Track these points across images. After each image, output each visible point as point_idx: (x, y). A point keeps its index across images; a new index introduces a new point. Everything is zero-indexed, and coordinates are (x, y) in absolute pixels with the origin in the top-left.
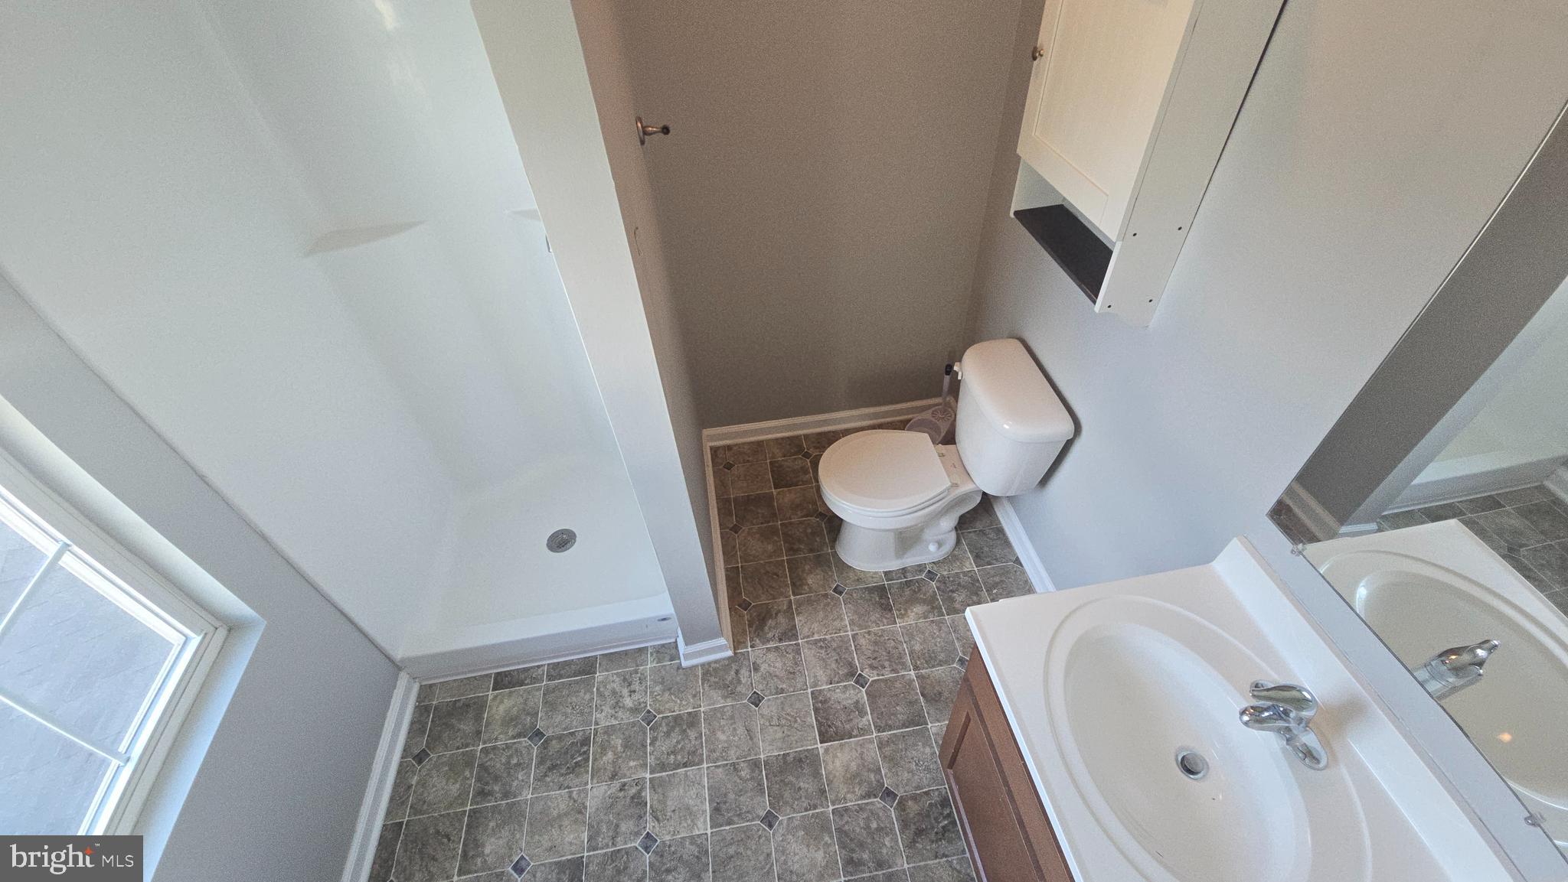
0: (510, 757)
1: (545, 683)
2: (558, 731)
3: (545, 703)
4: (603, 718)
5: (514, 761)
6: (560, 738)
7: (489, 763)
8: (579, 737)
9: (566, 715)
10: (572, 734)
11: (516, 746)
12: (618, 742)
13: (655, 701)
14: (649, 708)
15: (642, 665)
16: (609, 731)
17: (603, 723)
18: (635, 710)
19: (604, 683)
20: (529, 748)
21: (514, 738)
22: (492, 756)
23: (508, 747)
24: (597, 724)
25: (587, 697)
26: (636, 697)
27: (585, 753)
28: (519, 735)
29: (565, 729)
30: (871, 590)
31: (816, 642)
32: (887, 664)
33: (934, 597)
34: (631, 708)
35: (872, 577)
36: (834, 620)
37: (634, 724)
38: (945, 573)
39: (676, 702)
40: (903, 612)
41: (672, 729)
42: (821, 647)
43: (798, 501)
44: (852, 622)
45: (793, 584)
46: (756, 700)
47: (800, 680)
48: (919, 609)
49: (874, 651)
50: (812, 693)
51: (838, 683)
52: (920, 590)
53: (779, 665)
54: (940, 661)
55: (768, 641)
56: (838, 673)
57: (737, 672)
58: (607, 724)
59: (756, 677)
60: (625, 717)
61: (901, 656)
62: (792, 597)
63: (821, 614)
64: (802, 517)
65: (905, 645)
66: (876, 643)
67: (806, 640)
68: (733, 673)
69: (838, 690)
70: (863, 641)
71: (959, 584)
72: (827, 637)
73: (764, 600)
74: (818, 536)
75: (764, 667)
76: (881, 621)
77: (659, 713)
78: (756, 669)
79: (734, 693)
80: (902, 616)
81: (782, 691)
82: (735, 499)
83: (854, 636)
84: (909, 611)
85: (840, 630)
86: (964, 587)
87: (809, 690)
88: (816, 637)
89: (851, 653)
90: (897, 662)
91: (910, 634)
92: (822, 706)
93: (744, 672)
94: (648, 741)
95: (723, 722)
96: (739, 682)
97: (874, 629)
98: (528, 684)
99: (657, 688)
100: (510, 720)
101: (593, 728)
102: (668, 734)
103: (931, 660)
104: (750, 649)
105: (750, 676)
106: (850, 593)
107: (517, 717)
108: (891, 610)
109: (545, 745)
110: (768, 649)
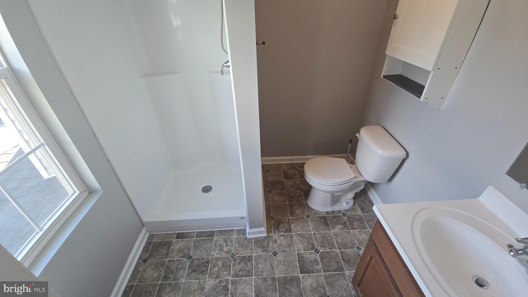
0: (179, 264)
1: (195, 238)
2: (198, 257)
3: (194, 246)
4: (215, 254)
5: (180, 266)
6: (198, 260)
7: (170, 266)
8: (205, 260)
9: (201, 251)
10: (203, 259)
11: (181, 261)
12: (220, 264)
13: (236, 249)
14: (233, 252)
15: (232, 236)
16: (217, 259)
17: (215, 256)
18: (227, 252)
19: (217, 241)
20: (186, 262)
21: (180, 257)
22: (171, 263)
23: (178, 261)
24: (212, 256)
25: (210, 245)
26: (228, 247)
27: (207, 266)
28: (183, 257)
29: (200, 256)
30: (321, 218)
31: (299, 234)
32: (327, 246)
33: (345, 222)
34: (226, 251)
35: (321, 213)
36: (306, 227)
37: (227, 258)
38: (349, 214)
39: (244, 251)
40: (333, 227)
41: (242, 261)
42: (301, 237)
43: (293, 184)
44: (313, 229)
45: (291, 213)
46: (275, 254)
47: (292, 249)
48: (340, 226)
49: (322, 240)
50: (297, 253)
51: (308, 251)
52: (340, 219)
53: (284, 241)
54: (349, 247)
55: (280, 232)
56: (308, 247)
57: (268, 242)
58: (217, 256)
59: (275, 245)
60: (224, 255)
61: (333, 243)
62: (290, 217)
63: (301, 224)
64: (294, 190)
65: (334, 239)
66: (323, 237)
67: (295, 233)
68: (266, 242)
69: (308, 254)
70: (317, 236)
71: (355, 219)
72: (303, 233)
73: (279, 217)
74: (300, 196)
75: (278, 242)
76: (325, 230)
77: (237, 254)
78: (276, 242)
79: (266, 250)
80: (333, 228)
81: (285, 251)
82: (270, 182)
83: (314, 234)
84: (336, 227)
85: (308, 231)
86: (358, 220)
87: (296, 253)
88: (299, 233)
89: (313, 240)
90: (331, 245)
91: (336, 235)
92: (301, 259)
93: (271, 243)
94: (232, 265)
95: (261, 261)
96: (269, 246)
97: (322, 232)
98: (189, 238)
99: (237, 245)
100: (180, 251)
101: (211, 257)
102: (239, 263)
103: (345, 246)
104: (273, 234)
105: (273, 244)
106: (312, 218)
107: (183, 250)
108: (329, 226)
109: (192, 262)
110: (281, 235)
